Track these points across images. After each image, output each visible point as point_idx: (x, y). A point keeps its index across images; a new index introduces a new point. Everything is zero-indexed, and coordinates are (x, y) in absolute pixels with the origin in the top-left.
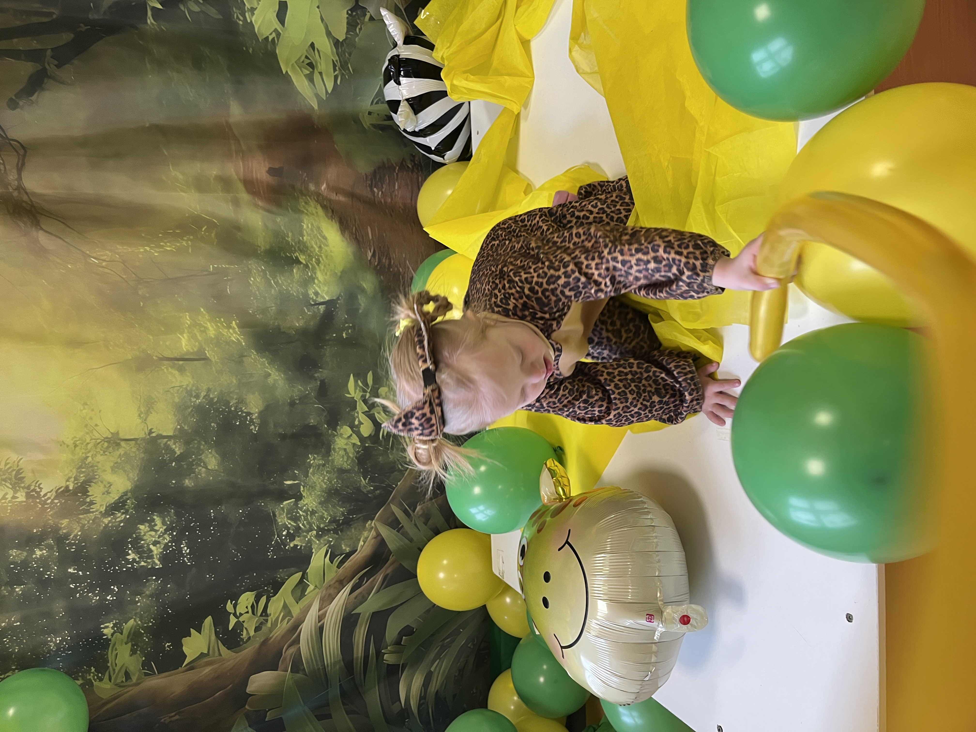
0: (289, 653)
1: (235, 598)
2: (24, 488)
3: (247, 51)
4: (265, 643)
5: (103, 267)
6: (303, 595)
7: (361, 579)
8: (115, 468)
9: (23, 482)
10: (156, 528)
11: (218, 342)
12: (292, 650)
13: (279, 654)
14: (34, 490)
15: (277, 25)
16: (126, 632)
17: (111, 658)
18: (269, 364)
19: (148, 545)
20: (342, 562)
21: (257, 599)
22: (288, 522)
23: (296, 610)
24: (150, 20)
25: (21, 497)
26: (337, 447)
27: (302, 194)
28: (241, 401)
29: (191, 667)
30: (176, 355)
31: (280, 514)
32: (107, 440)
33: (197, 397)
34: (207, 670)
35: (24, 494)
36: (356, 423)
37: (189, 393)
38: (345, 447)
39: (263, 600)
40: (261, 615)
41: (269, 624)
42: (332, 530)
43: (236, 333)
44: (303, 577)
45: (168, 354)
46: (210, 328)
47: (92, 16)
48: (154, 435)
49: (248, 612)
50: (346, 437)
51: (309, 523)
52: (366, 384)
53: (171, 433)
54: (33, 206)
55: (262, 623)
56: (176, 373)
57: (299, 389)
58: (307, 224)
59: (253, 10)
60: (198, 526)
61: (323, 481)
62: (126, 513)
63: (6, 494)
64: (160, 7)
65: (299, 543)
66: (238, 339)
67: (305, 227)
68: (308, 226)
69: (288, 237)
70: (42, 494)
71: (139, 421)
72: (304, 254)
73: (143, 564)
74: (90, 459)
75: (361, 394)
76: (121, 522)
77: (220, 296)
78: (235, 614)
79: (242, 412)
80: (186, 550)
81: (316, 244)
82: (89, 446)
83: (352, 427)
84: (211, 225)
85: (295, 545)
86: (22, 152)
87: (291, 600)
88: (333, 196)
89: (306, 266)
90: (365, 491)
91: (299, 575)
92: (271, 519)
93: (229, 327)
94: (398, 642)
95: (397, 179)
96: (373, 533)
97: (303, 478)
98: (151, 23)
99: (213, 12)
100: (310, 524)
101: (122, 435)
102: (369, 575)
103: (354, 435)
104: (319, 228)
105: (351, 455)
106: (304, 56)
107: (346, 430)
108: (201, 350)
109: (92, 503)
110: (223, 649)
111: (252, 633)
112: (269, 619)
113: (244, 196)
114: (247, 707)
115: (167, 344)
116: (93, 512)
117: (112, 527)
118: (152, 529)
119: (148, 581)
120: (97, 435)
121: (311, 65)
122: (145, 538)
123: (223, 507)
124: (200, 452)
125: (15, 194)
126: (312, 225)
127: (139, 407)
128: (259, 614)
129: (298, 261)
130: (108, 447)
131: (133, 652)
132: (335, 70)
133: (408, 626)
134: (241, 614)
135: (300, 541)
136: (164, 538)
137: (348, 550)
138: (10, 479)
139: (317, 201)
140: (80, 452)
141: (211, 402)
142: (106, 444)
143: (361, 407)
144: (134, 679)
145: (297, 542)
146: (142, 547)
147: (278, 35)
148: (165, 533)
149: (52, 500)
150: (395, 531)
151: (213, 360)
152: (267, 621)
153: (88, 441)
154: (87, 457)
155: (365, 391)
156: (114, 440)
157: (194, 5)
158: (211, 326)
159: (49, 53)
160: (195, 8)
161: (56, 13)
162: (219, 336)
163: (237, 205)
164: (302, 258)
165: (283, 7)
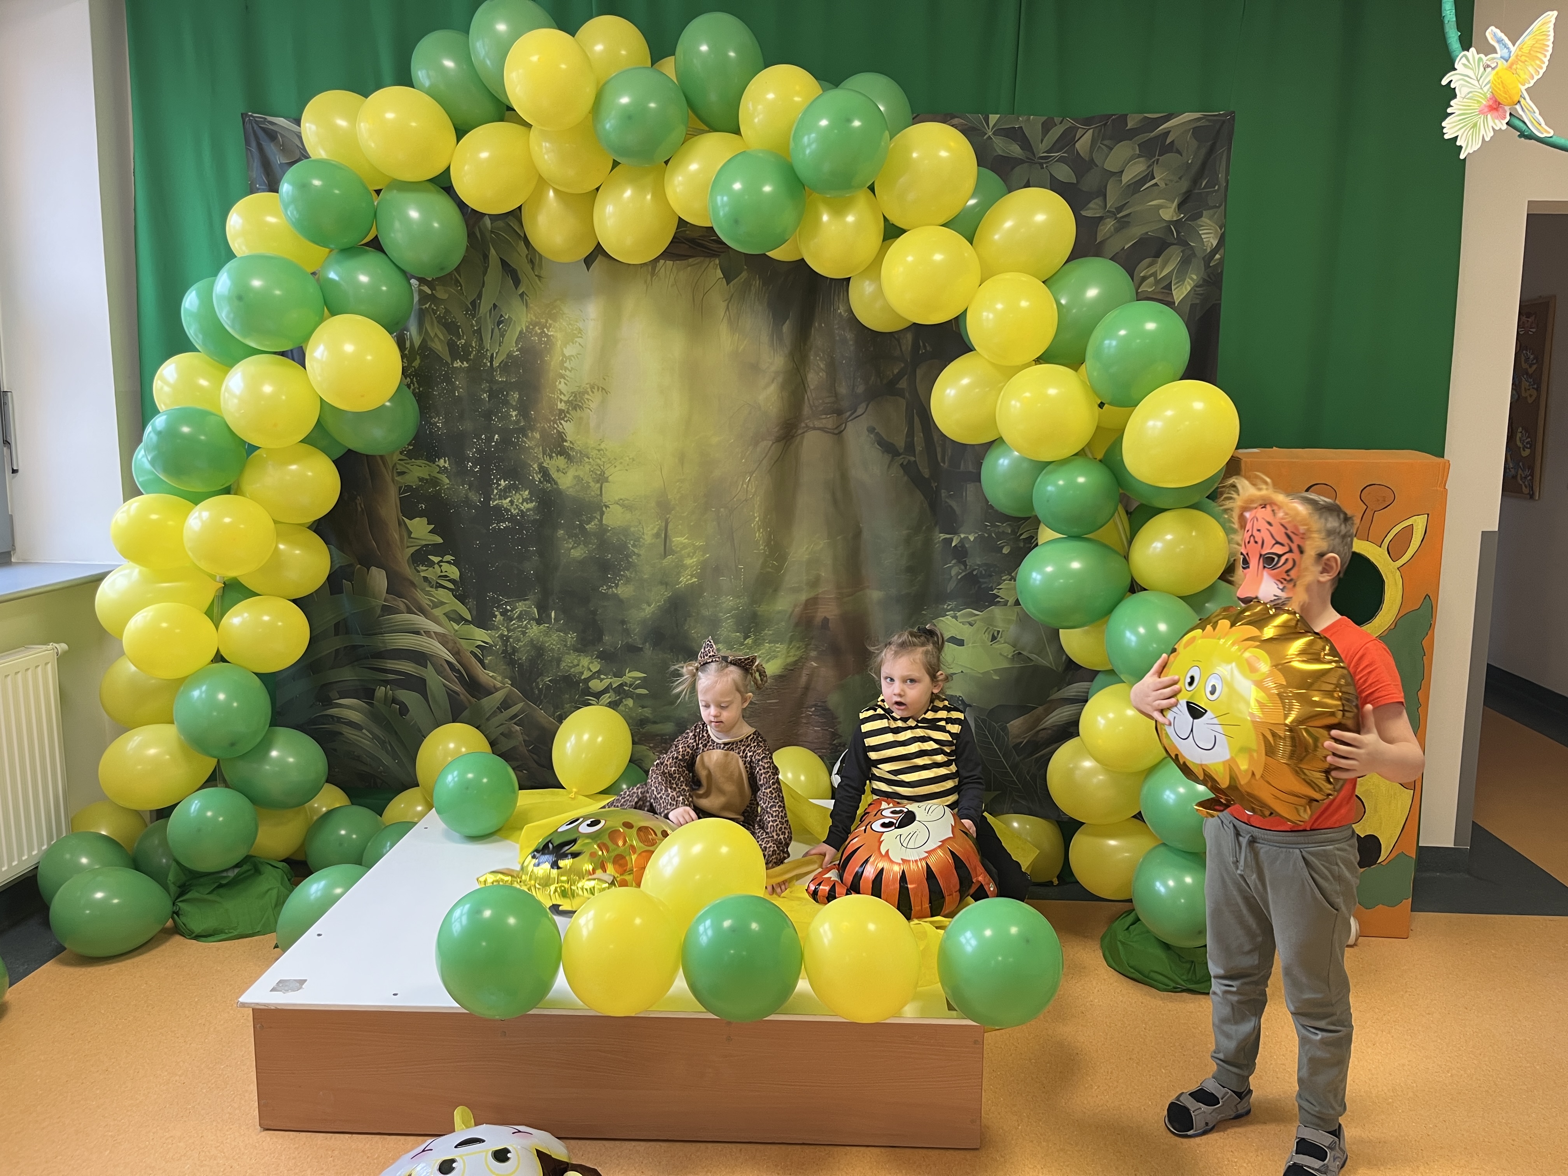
0: (400, 604)
1: (455, 563)
2: (568, 409)
3: (924, 610)
4: (413, 584)
5: (742, 485)
6: (451, 619)
7: (458, 671)
8: (577, 478)
9: (572, 409)
10: (525, 504)
11: (680, 567)
12: (402, 607)
13: (400, 596)
14: (566, 416)
16: (439, 476)
17: (418, 462)
18: (659, 606)
19: (511, 497)
20: (475, 655)
21: (451, 581)
22: (518, 611)
23: (438, 612)
24: (943, 536)
25: (562, 406)
26: (581, 658)
27: (807, 645)
28: (628, 581)
29: (401, 523)
30: (669, 532)
31: (525, 605)
32: (603, 473)
33: (634, 546)
34: (397, 537)
35: (563, 408)
36: (602, 676)
37: (637, 540)
38: (581, 665)
39: (451, 586)
40: (437, 583)
41: (428, 589)
42: (506, 649)
43: (687, 581)
44: (466, 621)
45: (670, 526)
46: (691, 561)
47: (944, 493)
48: (604, 509)
49: (442, 572)
50: (590, 666)
51: (515, 628)
52: (637, 687)
53: (604, 522)
54: (793, 437)
55: (430, 583)
56: (655, 531)
57: (636, 629)
58: (779, 647)
59: (955, 617)
60: (523, 536)
61: (552, 644)
62: (540, 481)
63: (564, 395)
64: (953, 545)
65: (497, 620)
66: (681, 582)
67: (777, 645)
69: (768, 630)
70: (562, 422)
71: (617, 499)
72: (753, 642)
73: (496, 491)
74: (587, 460)
75: (628, 682)
76: (533, 477)
77: (717, 570)
78: (441, 561)
79: (619, 581)
80: (503, 526)
81: (762, 654)
82: (598, 461)
83: (599, 672)
84: (779, 568)
85: (497, 615)
86: (836, 431)
87: (447, 608)
88: (805, 672)
89: (742, 644)
90: (539, 680)
91: (469, 618)
92: (522, 597)
93: (692, 576)
94: (394, 701)
95: (822, 729)
96: (499, 685)
97: (556, 627)
98: (940, 537)
99: (951, 586)
100: (513, 630)
101: (605, 484)
102: (461, 678)
103: (591, 673)
104: (776, 657)
105: (572, 670)
107: (595, 667)
108: (673, 552)
109: (551, 457)
110: (413, 550)
111: (423, 574)
112: (434, 590)
113: (803, 597)
114: (359, 566)
115: (680, 526)
116: (543, 457)
117: (530, 470)
118: (524, 500)
119: (481, 494)
120: (607, 466)
122: (517, 495)
123: (536, 558)
124: (586, 544)
125: (803, 425)
126: (779, 652)
127: (628, 500)
128: (439, 581)
129: (746, 637)
130: (596, 474)
131: (421, 479)
133: (408, 711)
134: (440, 566)
135: (499, 621)
136: (515, 509)
137: (486, 661)
138: (576, 401)
139: (801, 658)
140: (594, 453)
141: (628, 556)
142: (599, 473)
143: (616, 682)
144: (398, 478)
145: (499, 617)
146: (510, 492)
148: (519, 510)
149: (556, 429)
150: (498, 705)
151: (664, 561)
152: (432, 587)
153: (603, 459)
154: (588, 458)
155: (631, 686)
156: (602, 479)
157: (955, 571)
158: (693, 562)
159: (913, 459)
160: (953, 572)
161: (945, 466)
162: (685, 567)
163: (796, 590)
164: (749, 641)
165: (960, 643)
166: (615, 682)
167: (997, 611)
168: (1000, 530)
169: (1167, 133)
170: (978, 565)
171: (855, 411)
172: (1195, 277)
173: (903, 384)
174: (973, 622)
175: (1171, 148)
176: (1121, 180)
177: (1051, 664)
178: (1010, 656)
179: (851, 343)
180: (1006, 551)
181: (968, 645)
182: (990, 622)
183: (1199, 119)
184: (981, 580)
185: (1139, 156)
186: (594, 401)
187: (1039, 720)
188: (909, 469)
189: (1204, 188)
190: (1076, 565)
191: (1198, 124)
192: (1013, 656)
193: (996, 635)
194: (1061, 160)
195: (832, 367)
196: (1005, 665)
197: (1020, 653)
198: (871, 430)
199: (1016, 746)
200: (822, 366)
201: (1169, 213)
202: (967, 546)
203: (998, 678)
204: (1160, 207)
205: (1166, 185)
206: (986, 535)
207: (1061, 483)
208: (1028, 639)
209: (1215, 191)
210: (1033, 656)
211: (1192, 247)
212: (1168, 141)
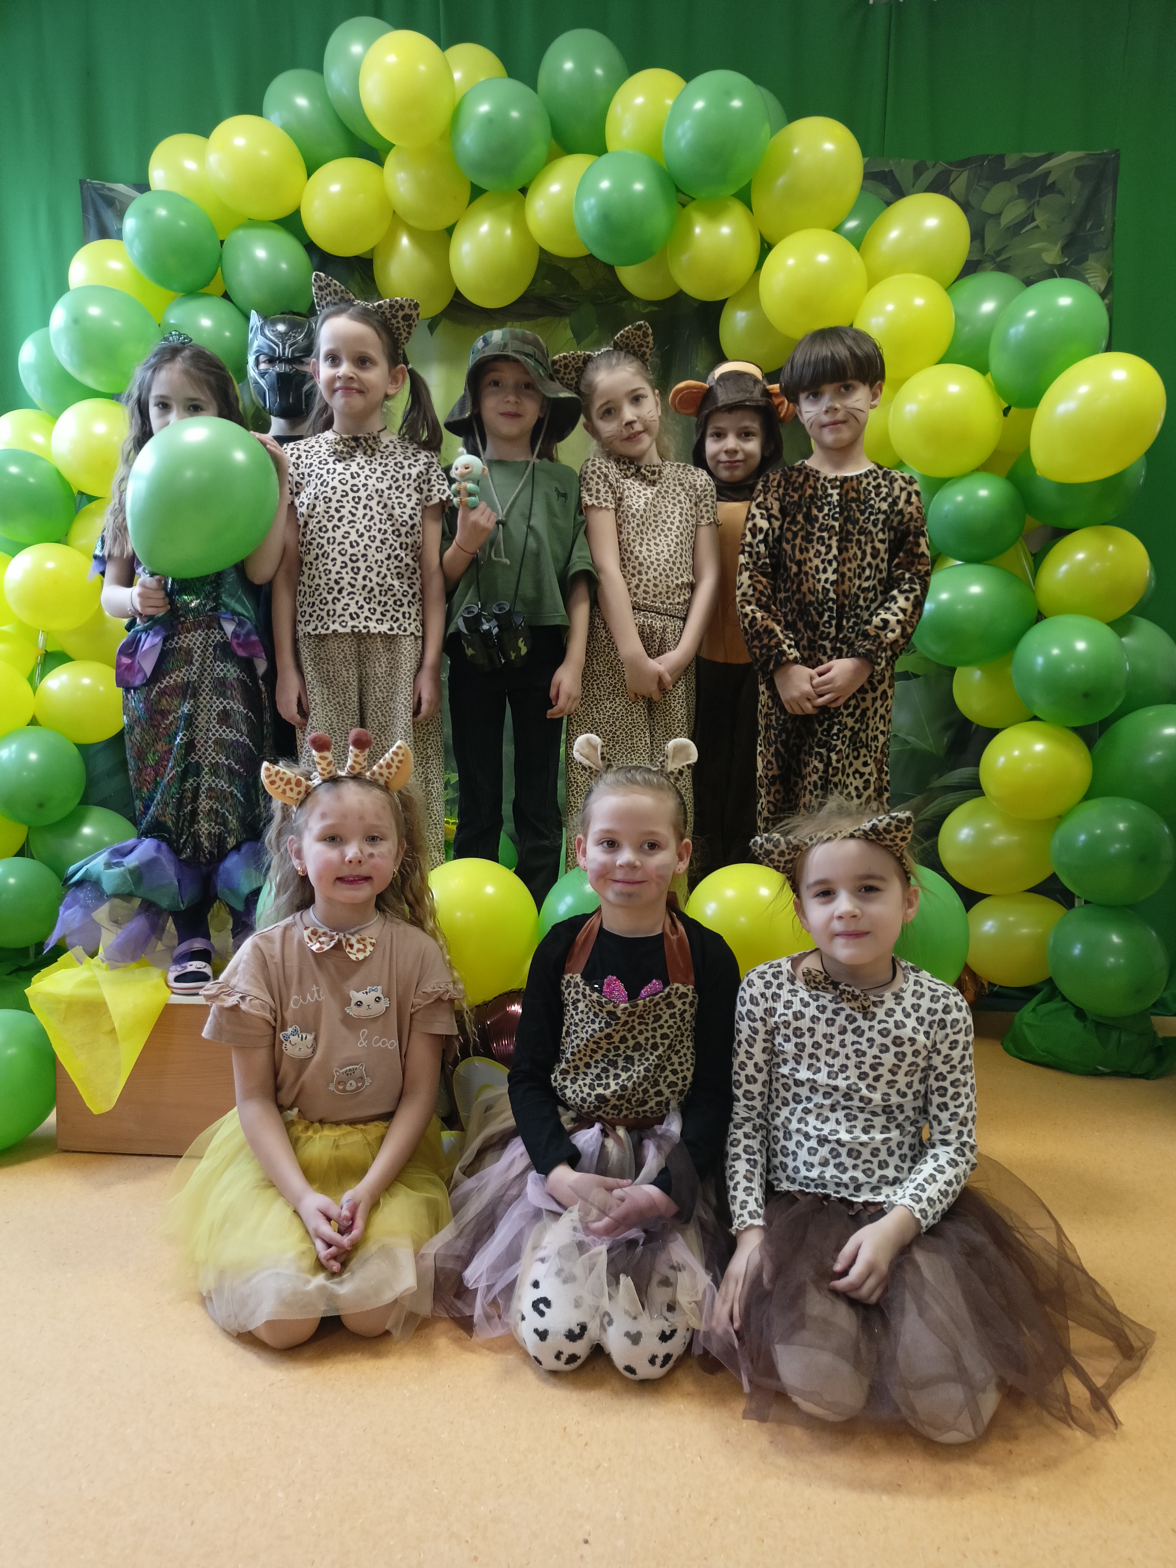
169: (1047, 174)
175: (1052, 188)
176: (999, 223)
177: (931, 747)
183: (1079, 159)
185: (1019, 197)
187: (918, 810)
189: (1089, 230)
191: (1080, 164)
201: (1052, 256)
204: (1042, 250)
205: (1048, 227)
209: (1101, 233)
210: (911, 739)
212: (1049, 181)
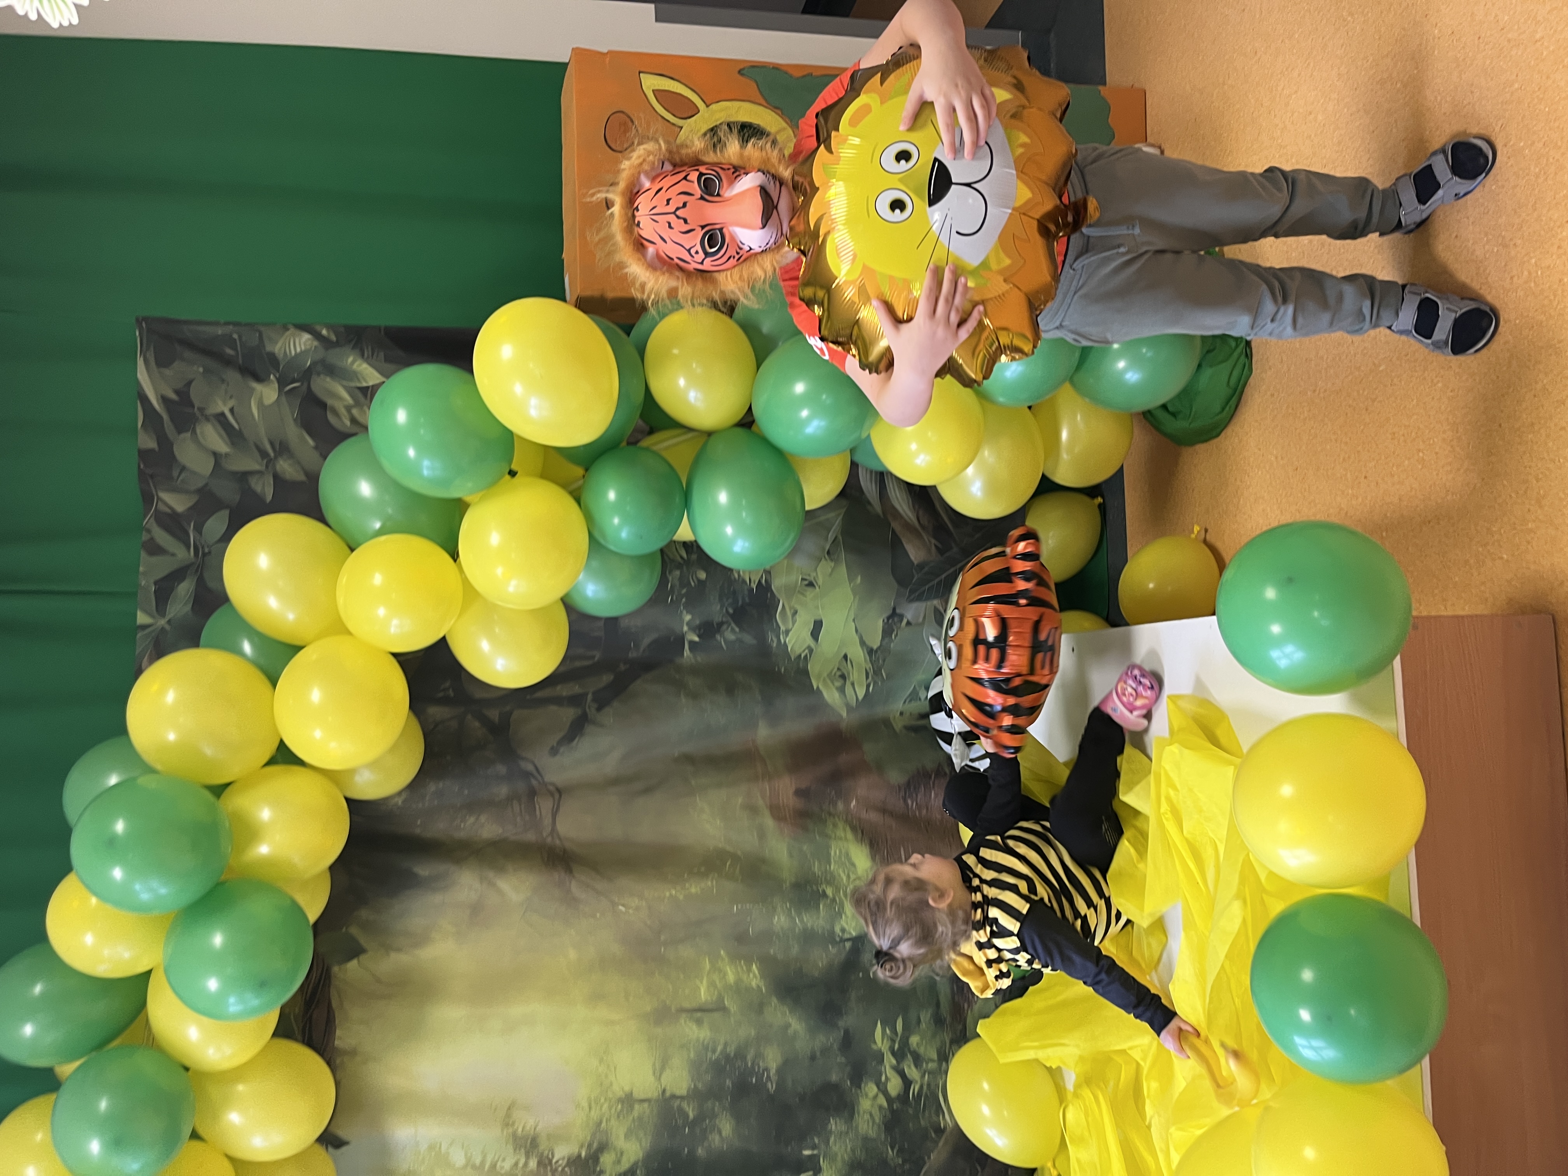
2: (537, 1154)
3: (779, 671)
5: (629, 915)
8: (628, 1135)
9: (537, 1149)
11: (739, 989)
14: (546, 1157)
15: (810, 641)
18: (790, 1013)
24: (687, 652)
25: (533, 1164)
26: (861, 1110)
27: (830, 814)
28: (759, 1055)
30: (694, 1005)
32: (621, 1100)
33: (714, 1051)
35: (536, 1161)
36: (883, 1078)
37: (706, 1048)
38: (870, 1110)
43: (756, 978)
45: (687, 1005)
46: (730, 973)
47: (632, 655)
48: (667, 1095)
50: (871, 1096)
52: (894, 1031)
53: (683, 1092)
54: (565, 851)
56: (694, 1025)
57: (820, 1040)
58: (834, 851)
59: (787, 632)
61: (845, 1151)
63: (518, 1161)
64: (696, 639)
66: (758, 986)
67: (832, 853)
68: (835, 853)
69: (815, 867)
70: (554, 1160)
71: (653, 1079)
72: (831, 887)
74: (604, 1124)
75: (889, 1044)
77: (741, 938)
79: (760, 1067)
81: (844, 873)
82: (604, 1108)
83: (878, 1084)
84: (735, 857)
86: (557, 796)
88: (863, 814)
89: (833, 900)
90: (892, 1164)
93: (749, 970)
95: (933, 787)
97: (823, 1146)
98: (688, 656)
99: (749, 639)
101: (635, 1096)
103: (880, 1094)
104: (847, 855)
105: (877, 1119)
106: (836, 669)
107: (871, 1089)
108: (721, 999)
113: (770, 823)
115: (687, 993)
120: (610, 1095)
121: (843, 677)
124: (714, 1116)
125: (549, 840)
126: (840, 851)
127: (654, 1064)
129: (824, 895)
130: (622, 1110)
132: (867, 677)
138: (525, 1146)
139: (846, 821)
140: (595, 1114)
141: (727, 1058)
142: (620, 1106)
143: (890, 1060)
147: (811, 651)
149: (563, 1168)
151: (732, 1010)
153: (602, 1102)
154: (601, 1122)
155: (893, 1041)
156: (628, 1100)
157: (730, 635)
158: (731, 970)
159: (590, 697)
160: (731, 637)
161: (598, 655)
162: (738, 981)
163: (762, 835)
164: (829, 892)
165: (818, 626)
166: (890, 1062)
167: (777, 584)
168: (677, 583)
169: (164, 400)
170: (722, 607)
171: (531, 774)
172: (350, 359)
173: (494, 714)
174: (792, 611)
175: (184, 394)
176: (227, 455)
177: (839, 515)
178: (832, 564)
179: (441, 785)
180: (702, 575)
181: (821, 614)
182: (791, 591)
183: (146, 362)
184: (740, 603)
185: (194, 432)
186: (526, 1122)
187: (907, 526)
188: (602, 701)
189: (235, 349)
190: (723, 497)
191: (153, 362)
192: (832, 560)
193: (806, 582)
194: (199, 529)
195: (473, 806)
196: (843, 569)
197: (828, 553)
198: (554, 751)
199: (940, 551)
200: (472, 820)
201: (269, 393)
202: (698, 622)
203: (859, 578)
204: (260, 404)
205: (231, 397)
206: (684, 600)
207: (616, 521)
208: (811, 545)
209: (240, 337)
210: (831, 536)
211: (314, 364)
212: (173, 396)
